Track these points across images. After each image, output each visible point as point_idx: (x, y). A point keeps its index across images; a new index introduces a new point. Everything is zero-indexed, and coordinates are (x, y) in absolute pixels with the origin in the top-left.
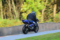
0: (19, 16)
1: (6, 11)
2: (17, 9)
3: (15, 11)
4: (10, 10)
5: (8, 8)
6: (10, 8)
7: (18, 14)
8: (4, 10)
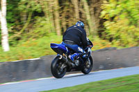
0: (96, 29)
1: (68, 17)
2: (93, 13)
3: (88, 18)
4: (77, 15)
5: (71, 11)
6: (77, 11)
7: (94, 23)
8: (64, 15)
